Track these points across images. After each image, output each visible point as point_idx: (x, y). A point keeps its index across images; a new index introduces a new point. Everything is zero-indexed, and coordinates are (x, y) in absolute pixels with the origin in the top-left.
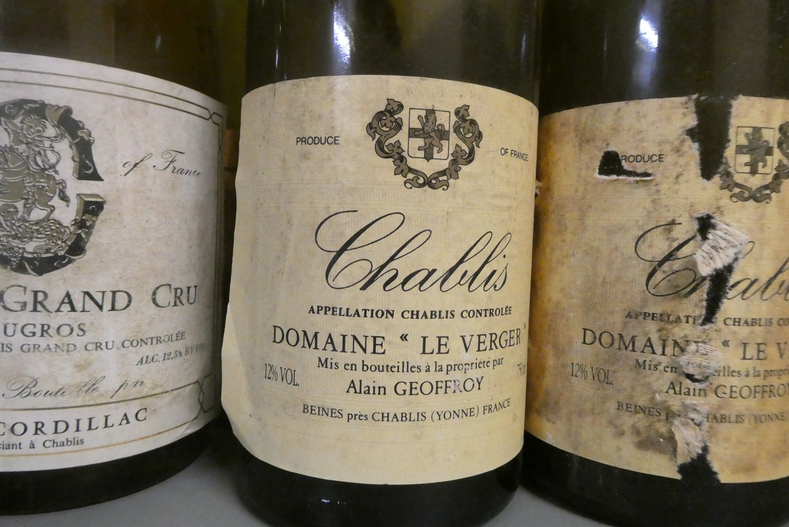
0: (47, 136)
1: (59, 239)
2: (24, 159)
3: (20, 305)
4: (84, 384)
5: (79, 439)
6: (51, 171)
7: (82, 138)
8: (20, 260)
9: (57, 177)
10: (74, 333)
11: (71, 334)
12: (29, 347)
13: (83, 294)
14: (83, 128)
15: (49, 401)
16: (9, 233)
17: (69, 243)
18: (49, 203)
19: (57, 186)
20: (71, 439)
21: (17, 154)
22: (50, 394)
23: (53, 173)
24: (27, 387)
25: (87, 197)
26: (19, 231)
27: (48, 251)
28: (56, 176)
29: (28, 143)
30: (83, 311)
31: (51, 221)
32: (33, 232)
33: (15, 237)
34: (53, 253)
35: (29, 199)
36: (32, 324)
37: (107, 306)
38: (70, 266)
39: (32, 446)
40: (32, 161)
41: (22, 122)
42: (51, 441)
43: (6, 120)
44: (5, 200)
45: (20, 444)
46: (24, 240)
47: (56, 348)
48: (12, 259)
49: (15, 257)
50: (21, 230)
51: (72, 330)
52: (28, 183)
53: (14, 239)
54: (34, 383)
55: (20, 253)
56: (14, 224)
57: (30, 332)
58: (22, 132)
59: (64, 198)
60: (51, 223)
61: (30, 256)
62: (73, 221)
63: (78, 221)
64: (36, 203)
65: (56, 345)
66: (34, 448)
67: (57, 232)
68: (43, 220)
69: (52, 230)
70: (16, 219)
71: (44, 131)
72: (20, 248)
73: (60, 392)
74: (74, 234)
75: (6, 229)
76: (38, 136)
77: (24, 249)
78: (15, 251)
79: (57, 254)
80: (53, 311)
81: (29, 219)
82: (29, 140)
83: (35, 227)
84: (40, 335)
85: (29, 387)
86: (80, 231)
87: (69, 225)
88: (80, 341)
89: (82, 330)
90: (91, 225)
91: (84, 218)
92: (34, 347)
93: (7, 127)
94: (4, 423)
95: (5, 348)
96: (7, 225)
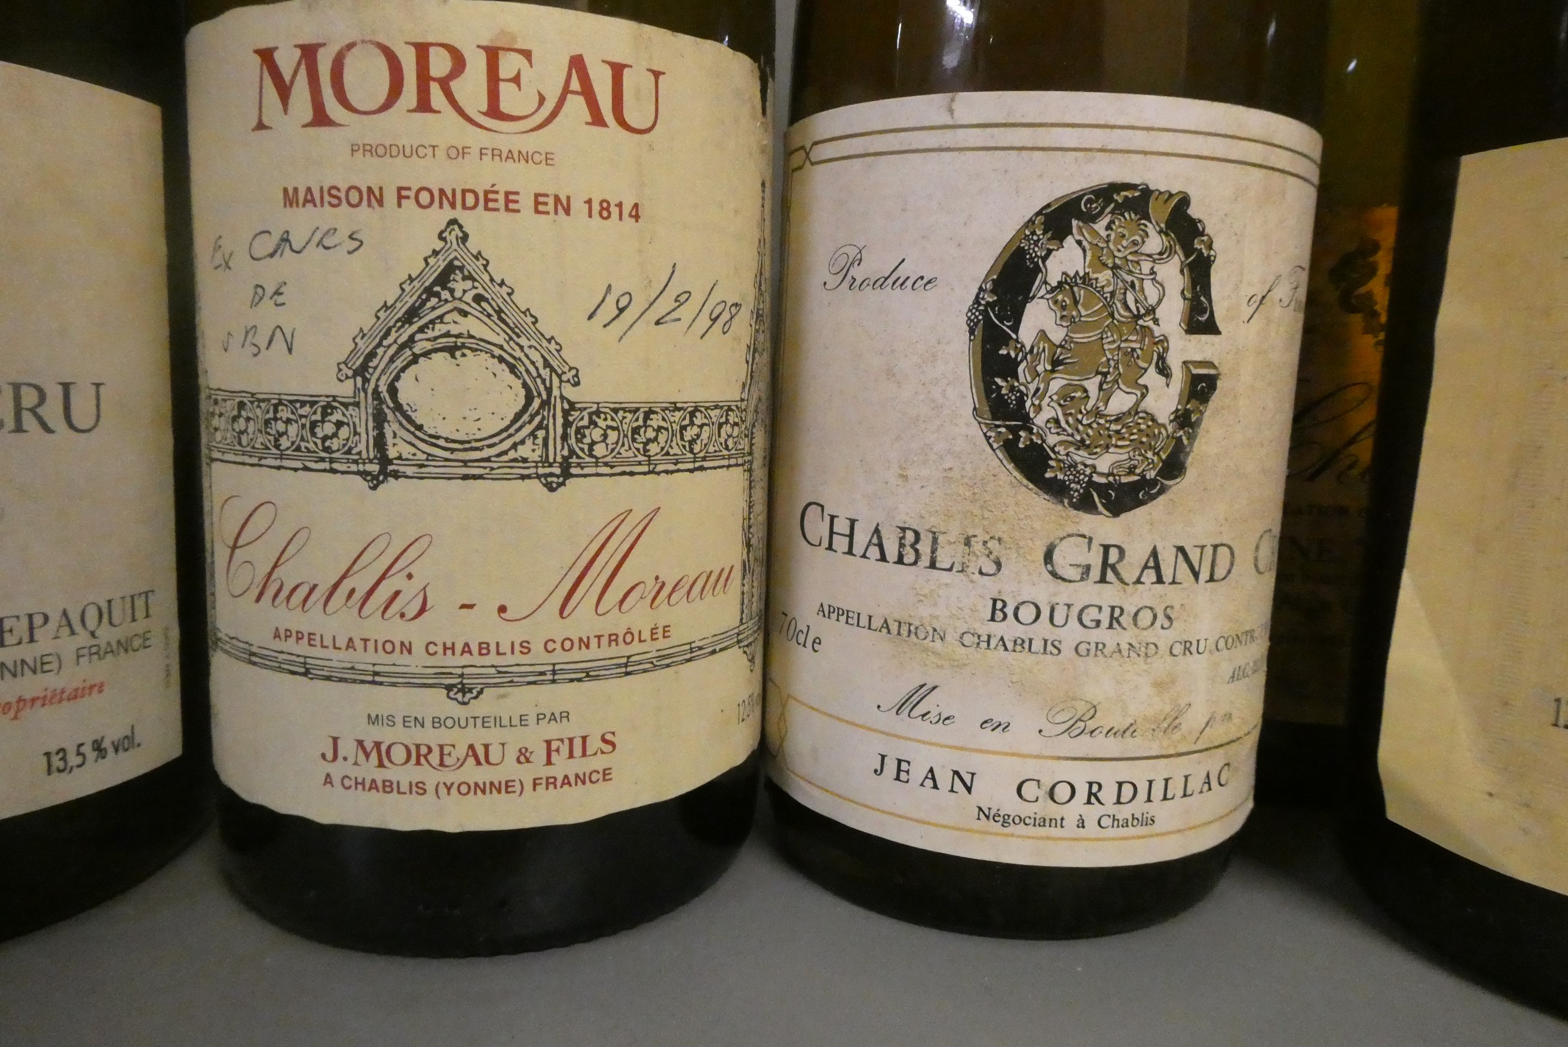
0: (1148, 252)
1: (1151, 448)
2: (1106, 299)
3: (1080, 570)
4: (1162, 717)
5: (1149, 816)
6: (1147, 319)
7: (1200, 251)
8: (1086, 489)
9: (1157, 331)
10: (1158, 624)
11: (1153, 624)
12: (1088, 646)
13: (1175, 549)
14: (1202, 234)
15: (1111, 746)
16: (1070, 439)
17: (1164, 457)
18: (1140, 381)
19: (1155, 349)
20: (1138, 815)
21: (1095, 289)
22: (1115, 734)
23: (1151, 324)
24: (1080, 720)
25: (1195, 368)
26: (1088, 435)
27: (1131, 471)
28: (1154, 327)
29: (1115, 267)
30: (1174, 582)
31: (1141, 415)
32: (1110, 436)
33: (1081, 445)
34: (1139, 475)
35: (1108, 373)
36: (1096, 606)
37: (1204, 575)
38: (1161, 498)
39: (1082, 824)
40: (1120, 301)
41: (1108, 227)
42: (1109, 816)
43: (1081, 224)
44: (1068, 377)
45: (1062, 819)
46: (1095, 451)
47: (1129, 649)
48: (1073, 485)
49: (1078, 483)
50: (1090, 432)
51: (1155, 617)
52: (1109, 343)
53: (1078, 449)
54: (1092, 712)
55: (1086, 476)
56: (1080, 422)
57: (1092, 621)
58: (1108, 247)
59: (1164, 371)
60: (1141, 418)
61: (1103, 480)
62: (1172, 413)
63: (1180, 413)
64: (1120, 381)
65: (1130, 644)
66: (1083, 827)
67: (1147, 435)
68: (1129, 413)
69: (1140, 430)
70: (1084, 412)
71: (1143, 242)
72: (1086, 466)
73: (1129, 730)
74: (1173, 438)
75: (1064, 430)
76: (1131, 253)
77: (1094, 467)
78: (1078, 472)
79: (1144, 477)
80: (1131, 583)
81: (1105, 412)
82: (1117, 261)
83: (1114, 427)
84: (1108, 626)
85: (1083, 719)
86: (1181, 433)
87: (1166, 421)
88: (1164, 638)
89: (1169, 618)
90: (1197, 419)
91: (1188, 406)
92: (1097, 647)
93: (1082, 238)
94: (1038, 781)
95: (1050, 648)
96: (1067, 422)
